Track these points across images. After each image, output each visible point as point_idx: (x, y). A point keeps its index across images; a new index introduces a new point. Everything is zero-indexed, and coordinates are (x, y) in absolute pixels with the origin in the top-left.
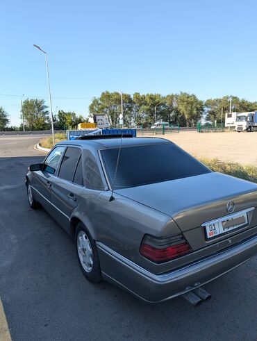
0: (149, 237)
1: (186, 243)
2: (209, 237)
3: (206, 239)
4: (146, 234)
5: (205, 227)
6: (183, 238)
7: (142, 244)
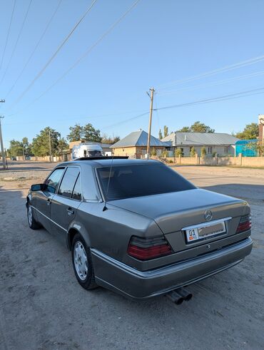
0: (136, 238)
1: (168, 244)
2: (189, 240)
3: (187, 243)
4: (133, 236)
5: (185, 231)
6: (165, 240)
7: (130, 245)
